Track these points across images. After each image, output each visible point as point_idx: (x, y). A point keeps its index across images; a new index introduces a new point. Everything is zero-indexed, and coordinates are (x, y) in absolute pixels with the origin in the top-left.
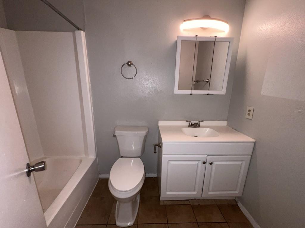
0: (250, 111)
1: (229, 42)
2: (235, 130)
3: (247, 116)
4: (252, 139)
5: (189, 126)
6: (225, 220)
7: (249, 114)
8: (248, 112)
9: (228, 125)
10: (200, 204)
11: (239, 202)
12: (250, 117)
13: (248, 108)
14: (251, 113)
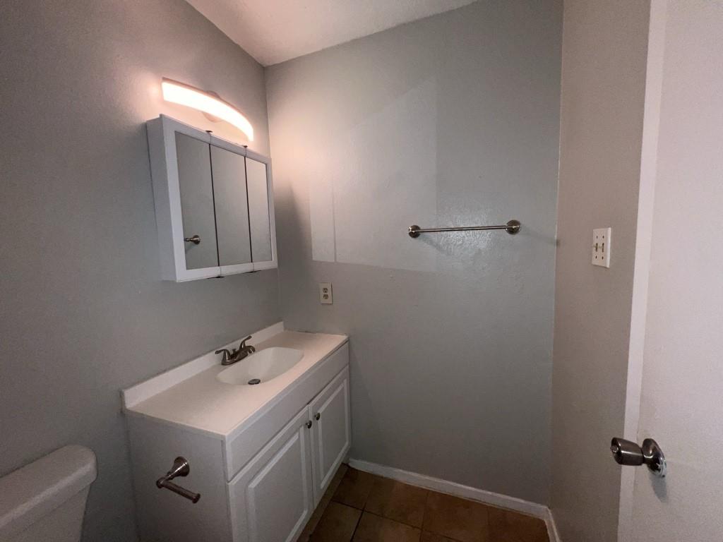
0: (325, 290)
1: (266, 165)
2: (306, 332)
3: (323, 301)
4: (342, 335)
5: (224, 363)
6: (358, 509)
7: (326, 296)
8: (322, 293)
9: (285, 328)
10: (311, 533)
11: (351, 460)
12: (329, 301)
13: (322, 286)
14: (329, 293)
